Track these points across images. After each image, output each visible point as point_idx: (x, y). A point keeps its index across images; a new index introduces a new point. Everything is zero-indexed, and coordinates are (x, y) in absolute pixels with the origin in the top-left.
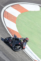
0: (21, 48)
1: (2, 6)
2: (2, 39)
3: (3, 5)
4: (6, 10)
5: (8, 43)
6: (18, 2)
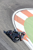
2: (4, 32)
3: (14, 10)
4: (16, 14)
5: (9, 35)
6: (26, 8)
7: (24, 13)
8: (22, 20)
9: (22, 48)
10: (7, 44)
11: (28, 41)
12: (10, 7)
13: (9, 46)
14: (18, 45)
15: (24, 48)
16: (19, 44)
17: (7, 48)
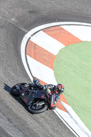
0: (46, 107)
1: (24, 30)
3: (25, 28)
4: (32, 38)
6: (58, 21)
7: (52, 36)
8: (48, 54)
9: (51, 131)
10: (9, 120)
11: (67, 111)
12: (14, 19)
13: (15, 126)
14: (38, 122)
15: (57, 131)
16: (42, 120)
17: (9, 133)
